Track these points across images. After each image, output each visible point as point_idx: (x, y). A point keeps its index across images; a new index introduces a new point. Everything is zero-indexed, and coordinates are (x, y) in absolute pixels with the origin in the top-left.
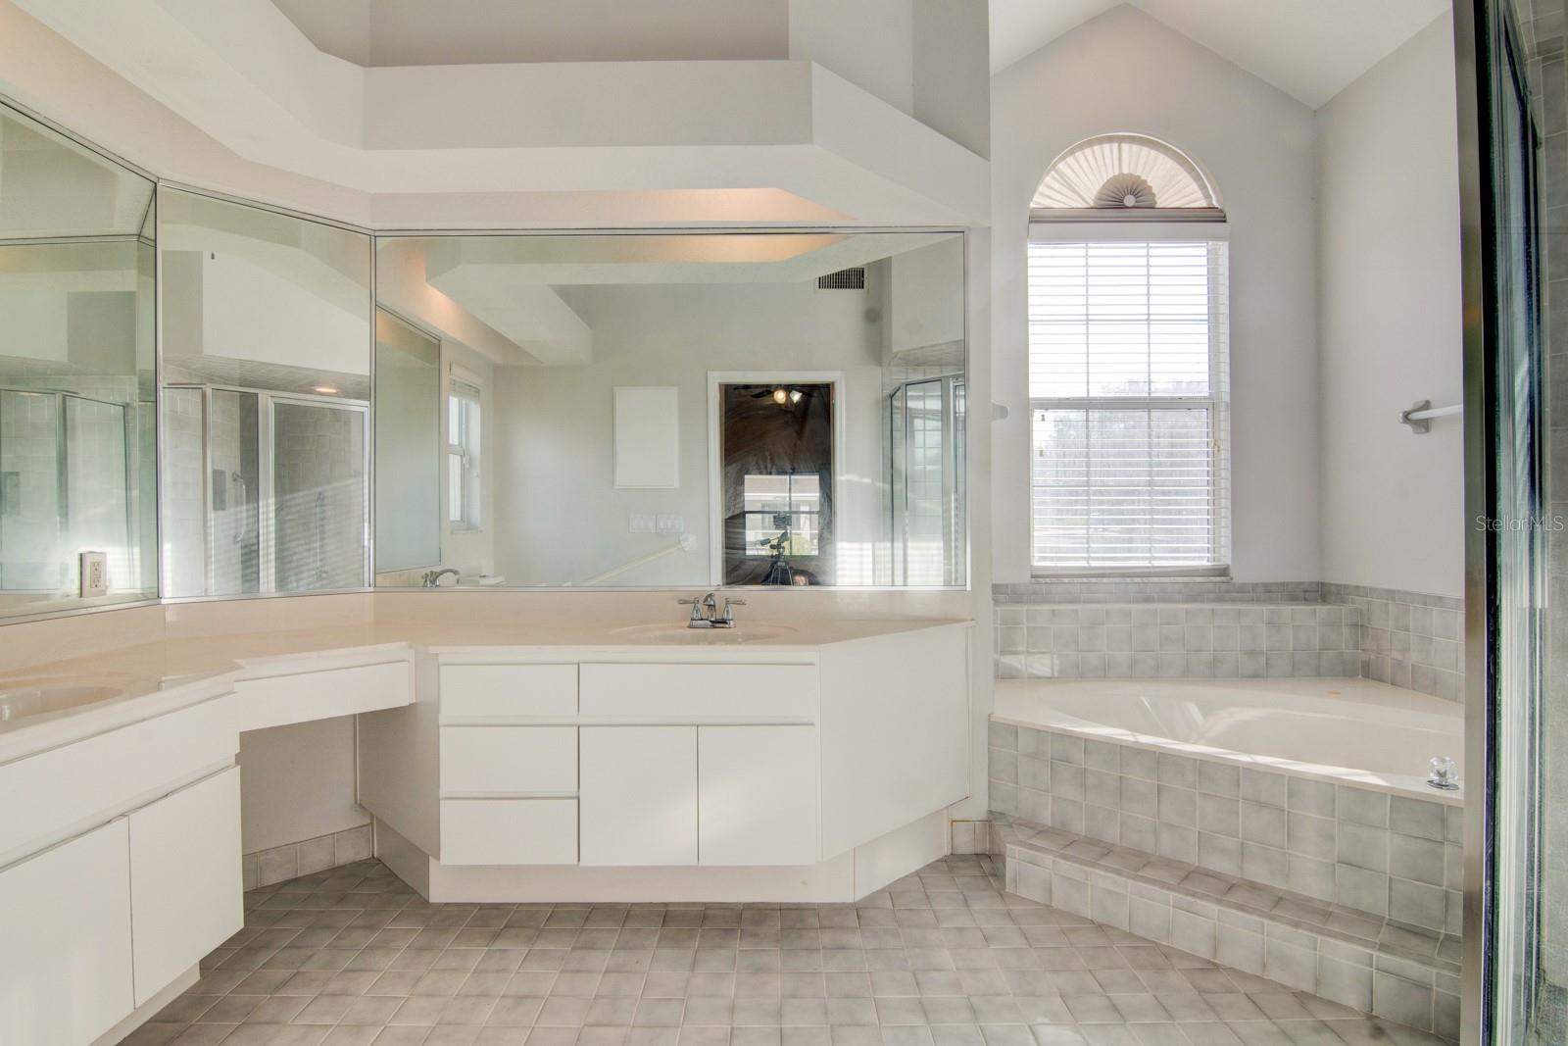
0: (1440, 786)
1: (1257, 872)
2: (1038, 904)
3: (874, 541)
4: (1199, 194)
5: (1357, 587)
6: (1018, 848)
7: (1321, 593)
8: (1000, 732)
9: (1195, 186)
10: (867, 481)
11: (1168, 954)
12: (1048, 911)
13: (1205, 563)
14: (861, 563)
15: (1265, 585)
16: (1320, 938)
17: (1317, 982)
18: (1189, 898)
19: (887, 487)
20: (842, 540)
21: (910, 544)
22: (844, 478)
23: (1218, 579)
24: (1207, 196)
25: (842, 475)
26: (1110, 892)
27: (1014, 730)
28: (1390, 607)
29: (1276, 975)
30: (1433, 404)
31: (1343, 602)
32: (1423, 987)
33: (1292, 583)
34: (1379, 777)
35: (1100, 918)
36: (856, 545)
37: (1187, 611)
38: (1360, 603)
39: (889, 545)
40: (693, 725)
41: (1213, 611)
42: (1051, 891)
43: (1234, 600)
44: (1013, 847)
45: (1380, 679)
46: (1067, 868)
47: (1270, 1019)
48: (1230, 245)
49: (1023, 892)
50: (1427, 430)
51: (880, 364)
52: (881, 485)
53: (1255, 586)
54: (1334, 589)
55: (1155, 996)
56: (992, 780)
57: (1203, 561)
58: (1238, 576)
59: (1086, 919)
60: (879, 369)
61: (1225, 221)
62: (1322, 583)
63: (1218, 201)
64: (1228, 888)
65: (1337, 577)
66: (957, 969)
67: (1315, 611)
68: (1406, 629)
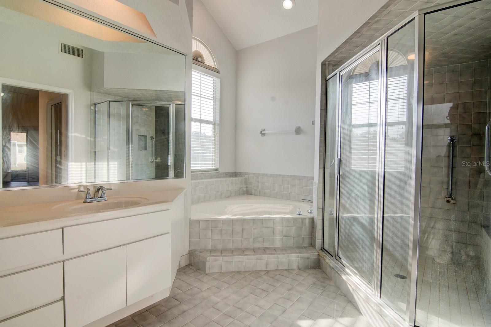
0: (299, 215)
1: (267, 245)
2: (217, 273)
3: (87, 161)
4: (213, 64)
5: (245, 173)
6: (211, 258)
7: (235, 174)
8: (193, 223)
9: (212, 61)
10: (84, 136)
11: (258, 272)
12: (222, 274)
13: (211, 168)
14: (81, 171)
15: (225, 173)
16: (289, 255)
17: (289, 265)
18: (260, 256)
19: (92, 139)
20: (72, 162)
21: (110, 163)
22: (73, 135)
23: (216, 172)
24: (215, 65)
25: (72, 133)
26: (239, 261)
27: (198, 222)
28: (254, 177)
29: (280, 268)
30: (266, 130)
31: (242, 176)
32: (308, 258)
33: (230, 172)
34: (290, 215)
35: (237, 270)
36: (79, 164)
37: (216, 181)
38: (246, 176)
39: (93, 163)
40: (123, 245)
41: (221, 180)
42: (221, 267)
43: (220, 177)
44: (209, 258)
45: (251, 194)
46: (226, 258)
47: (288, 277)
48: (220, 80)
49: (212, 271)
50: (264, 136)
51: (90, 91)
52: (89, 138)
53: (223, 173)
54: (239, 173)
55: (266, 283)
56: (190, 240)
57: (211, 167)
58: (221, 171)
59: (232, 272)
60: (89, 93)
61: (219, 73)
62: (235, 172)
63: (217, 67)
64: (265, 250)
65: (239, 170)
66: (222, 300)
67: (239, 179)
68: (258, 182)
